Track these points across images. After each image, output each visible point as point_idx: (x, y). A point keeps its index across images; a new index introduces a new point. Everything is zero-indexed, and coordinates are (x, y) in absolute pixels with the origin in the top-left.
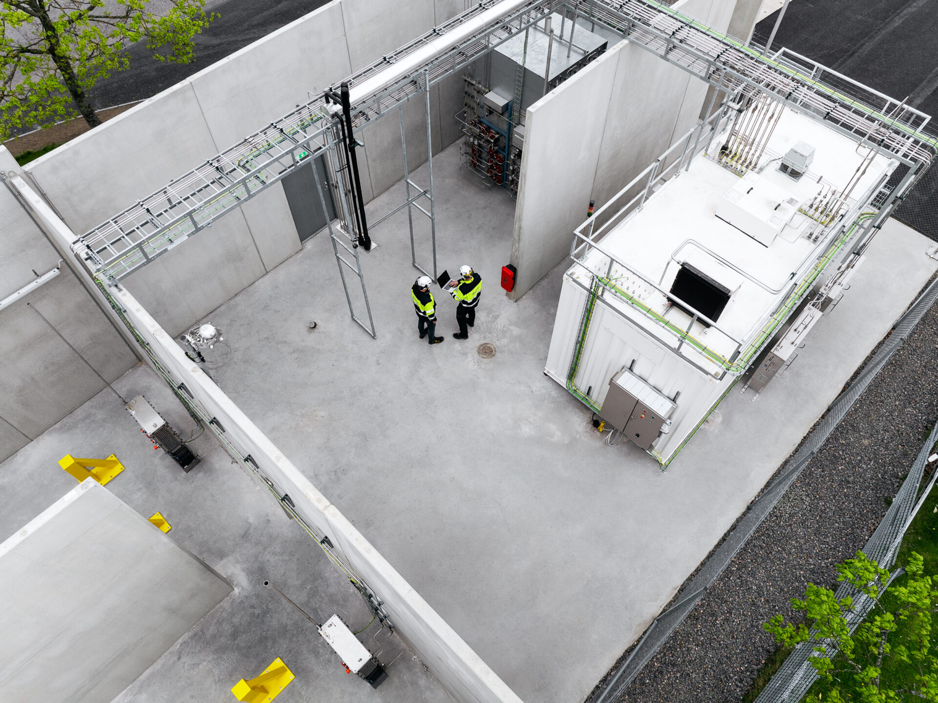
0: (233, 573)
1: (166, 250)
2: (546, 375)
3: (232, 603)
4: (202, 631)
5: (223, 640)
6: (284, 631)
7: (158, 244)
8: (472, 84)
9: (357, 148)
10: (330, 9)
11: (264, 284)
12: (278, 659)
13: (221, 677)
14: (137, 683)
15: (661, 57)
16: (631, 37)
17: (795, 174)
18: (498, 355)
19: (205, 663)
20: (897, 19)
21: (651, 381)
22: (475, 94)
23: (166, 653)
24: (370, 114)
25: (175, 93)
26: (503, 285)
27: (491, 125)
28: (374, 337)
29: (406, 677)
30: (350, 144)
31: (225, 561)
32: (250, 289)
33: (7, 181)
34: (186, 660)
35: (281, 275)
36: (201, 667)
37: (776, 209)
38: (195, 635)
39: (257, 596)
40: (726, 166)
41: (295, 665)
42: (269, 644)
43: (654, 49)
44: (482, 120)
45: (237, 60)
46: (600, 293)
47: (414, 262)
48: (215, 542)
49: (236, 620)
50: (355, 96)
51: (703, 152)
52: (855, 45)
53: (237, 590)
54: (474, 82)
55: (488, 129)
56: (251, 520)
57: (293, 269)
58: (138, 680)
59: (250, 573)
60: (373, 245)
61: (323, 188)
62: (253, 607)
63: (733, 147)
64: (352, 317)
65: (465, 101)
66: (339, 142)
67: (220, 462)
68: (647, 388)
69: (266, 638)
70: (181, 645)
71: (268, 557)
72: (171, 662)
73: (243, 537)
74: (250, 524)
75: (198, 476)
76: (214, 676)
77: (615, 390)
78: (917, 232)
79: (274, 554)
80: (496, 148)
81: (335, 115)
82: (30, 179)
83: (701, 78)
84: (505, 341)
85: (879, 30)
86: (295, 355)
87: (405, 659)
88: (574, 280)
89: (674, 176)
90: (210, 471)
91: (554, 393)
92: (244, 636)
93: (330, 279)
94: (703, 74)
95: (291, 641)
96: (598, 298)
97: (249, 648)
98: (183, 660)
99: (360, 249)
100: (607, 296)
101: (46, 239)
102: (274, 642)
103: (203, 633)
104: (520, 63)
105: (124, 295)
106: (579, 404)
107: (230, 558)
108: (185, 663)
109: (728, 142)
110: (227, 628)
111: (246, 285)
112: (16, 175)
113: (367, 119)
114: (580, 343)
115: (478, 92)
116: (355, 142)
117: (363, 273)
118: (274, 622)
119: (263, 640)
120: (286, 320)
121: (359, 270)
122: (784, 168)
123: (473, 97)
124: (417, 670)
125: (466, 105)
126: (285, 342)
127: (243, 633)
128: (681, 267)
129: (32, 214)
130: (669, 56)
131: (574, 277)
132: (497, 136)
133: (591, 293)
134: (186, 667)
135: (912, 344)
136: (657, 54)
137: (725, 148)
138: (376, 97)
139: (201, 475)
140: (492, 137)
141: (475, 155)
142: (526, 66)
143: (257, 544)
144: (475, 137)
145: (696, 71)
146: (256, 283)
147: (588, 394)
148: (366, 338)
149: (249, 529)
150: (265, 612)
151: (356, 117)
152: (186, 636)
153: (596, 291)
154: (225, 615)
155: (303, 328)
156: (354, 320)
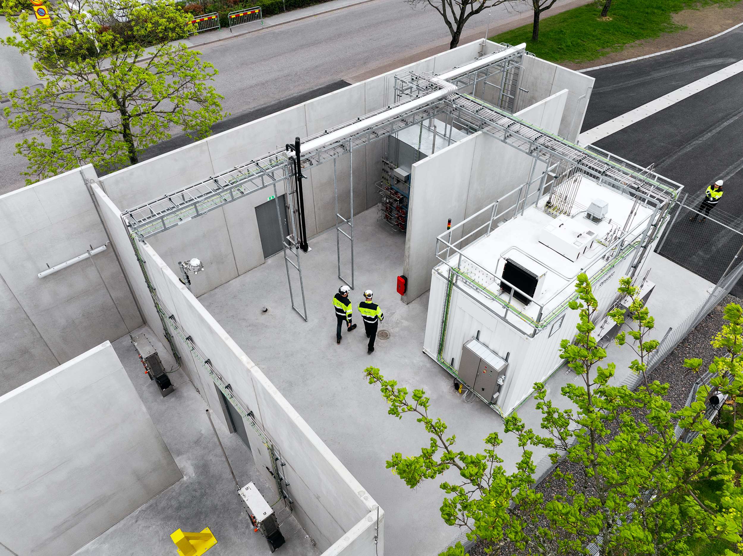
0: (184, 466)
1: (177, 225)
2: (424, 353)
3: (181, 486)
4: (156, 504)
5: (170, 511)
6: (214, 509)
7: (172, 220)
8: (387, 164)
9: (303, 179)
10: (298, 108)
11: (236, 283)
12: (207, 528)
13: (164, 538)
14: (104, 535)
15: (502, 141)
16: (484, 130)
17: (596, 220)
18: (391, 338)
19: (154, 527)
20: (688, 146)
21: (491, 347)
22: (389, 170)
23: (128, 517)
24: (314, 161)
25: (197, 145)
26: (398, 291)
27: (398, 191)
28: (305, 320)
29: (299, 550)
30: (299, 176)
31: (180, 457)
32: (226, 285)
33: (89, 184)
34: (142, 523)
35: (247, 278)
36: (151, 529)
37: (578, 237)
38: (151, 506)
39: (199, 483)
40: (549, 214)
41: (219, 534)
42: (202, 517)
43: (498, 137)
44: (392, 187)
45: (237, 131)
46: (454, 281)
47: (339, 275)
48: (176, 444)
49: (181, 499)
50: (303, 148)
51: (535, 204)
52: (659, 160)
53: (185, 478)
54: (388, 162)
55: (396, 193)
56: (203, 432)
57: (257, 275)
58: (104, 533)
59: (196, 467)
60: (310, 249)
61: (283, 223)
62: (195, 490)
63: (553, 202)
64: (293, 306)
65: (383, 175)
66: (292, 175)
67: (188, 392)
68: (488, 351)
69: (201, 513)
70: (140, 511)
71: (211, 458)
72: (130, 523)
73: (195, 443)
74: (202, 435)
75: (171, 400)
76: (159, 536)
77: (466, 352)
78: (701, 277)
79: (216, 455)
80: (401, 205)
81: (291, 158)
82: (101, 184)
83: (526, 153)
84: (397, 329)
85: (676, 152)
86: (250, 328)
87: (300, 537)
88: (439, 273)
89: (513, 218)
90: (180, 397)
91: (429, 365)
92: (185, 510)
93: (281, 282)
94: (527, 151)
95: (218, 517)
96: (454, 284)
97: (188, 518)
98: (139, 522)
99: (300, 251)
100: (460, 284)
101: (102, 226)
102: (206, 516)
103: (156, 505)
104: (417, 148)
105: (147, 247)
106: (446, 374)
107: (184, 456)
108: (139, 525)
109: (550, 198)
110: (174, 503)
111: (224, 281)
112: (94, 182)
113: (311, 164)
114: (444, 322)
115: (391, 169)
116: (302, 175)
117: (301, 269)
118: (209, 503)
119: (198, 514)
120: (247, 306)
121: (299, 266)
122: (589, 216)
123: (387, 172)
124: (308, 545)
125: (383, 177)
126: (244, 319)
127: (185, 508)
128: (506, 262)
129: (98, 208)
130: (507, 141)
131: (439, 271)
132: (401, 197)
133: (449, 281)
134: (140, 528)
135: (696, 350)
136: (499, 140)
137: (549, 202)
138: (318, 151)
139: (173, 399)
140: (399, 197)
141: (388, 210)
142: (421, 150)
143: (204, 448)
144: (387, 198)
145: (524, 149)
146: (231, 282)
147: (452, 364)
148: (300, 320)
149: (200, 437)
150: (202, 495)
151: (304, 162)
152: (144, 507)
153: (452, 279)
154: (174, 494)
155: (258, 311)
156: (293, 309)
